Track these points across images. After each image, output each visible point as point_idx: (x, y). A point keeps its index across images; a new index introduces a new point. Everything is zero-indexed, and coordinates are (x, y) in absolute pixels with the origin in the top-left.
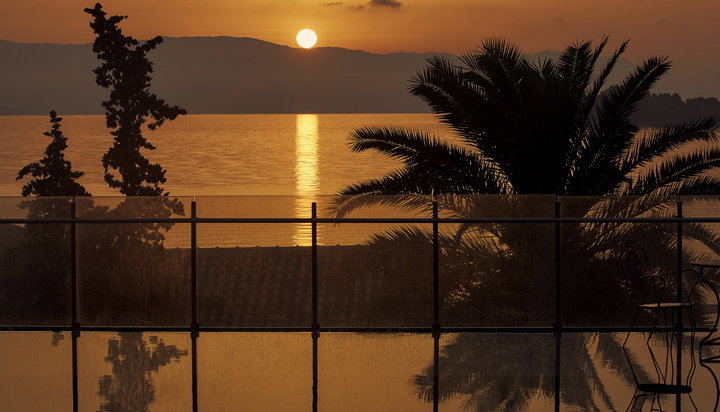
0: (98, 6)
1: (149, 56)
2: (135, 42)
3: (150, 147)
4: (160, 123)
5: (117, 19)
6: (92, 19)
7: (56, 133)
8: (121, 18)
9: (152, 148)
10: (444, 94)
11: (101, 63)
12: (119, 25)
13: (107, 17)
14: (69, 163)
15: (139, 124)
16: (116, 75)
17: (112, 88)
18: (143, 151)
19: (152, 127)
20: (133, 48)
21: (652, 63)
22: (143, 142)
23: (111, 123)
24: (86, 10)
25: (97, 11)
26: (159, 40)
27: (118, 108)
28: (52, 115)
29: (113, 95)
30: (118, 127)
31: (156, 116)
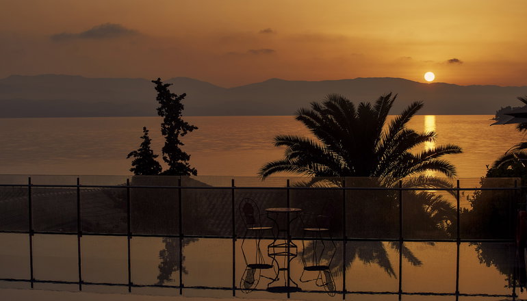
0: (159, 79)
1: (182, 102)
2: (176, 96)
3: (182, 144)
4: (186, 133)
6: (156, 85)
7: (145, 137)
8: (169, 85)
9: (183, 144)
10: (312, 120)
11: (160, 106)
12: (168, 88)
13: (163, 84)
14: (152, 151)
15: (177, 134)
16: (166, 111)
17: (164, 117)
18: (179, 146)
19: (182, 135)
20: (174, 99)
22: (178, 142)
23: (164, 133)
24: (153, 81)
25: (158, 82)
26: (185, 95)
27: (167, 126)
28: (145, 128)
29: (165, 120)
30: (167, 136)
31: (184, 130)
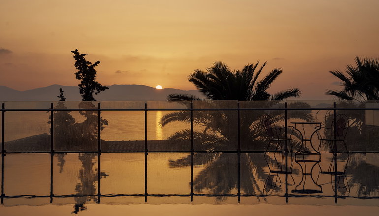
0: (77, 50)
1: (95, 68)
2: (90, 63)
3: (96, 101)
4: (99, 92)
5: (84, 55)
6: (74, 55)
7: (62, 96)
10: (201, 81)
11: (78, 71)
12: (84, 57)
13: (80, 54)
15: (91, 93)
16: (83, 75)
17: (81, 79)
18: (93, 102)
19: (96, 94)
20: (89, 65)
21: (275, 71)
22: (93, 99)
23: (81, 92)
24: (72, 51)
25: (76, 52)
26: (99, 62)
27: (84, 87)
28: (61, 90)
29: (82, 82)
30: (84, 94)
31: (98, 90)
